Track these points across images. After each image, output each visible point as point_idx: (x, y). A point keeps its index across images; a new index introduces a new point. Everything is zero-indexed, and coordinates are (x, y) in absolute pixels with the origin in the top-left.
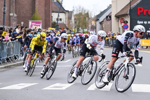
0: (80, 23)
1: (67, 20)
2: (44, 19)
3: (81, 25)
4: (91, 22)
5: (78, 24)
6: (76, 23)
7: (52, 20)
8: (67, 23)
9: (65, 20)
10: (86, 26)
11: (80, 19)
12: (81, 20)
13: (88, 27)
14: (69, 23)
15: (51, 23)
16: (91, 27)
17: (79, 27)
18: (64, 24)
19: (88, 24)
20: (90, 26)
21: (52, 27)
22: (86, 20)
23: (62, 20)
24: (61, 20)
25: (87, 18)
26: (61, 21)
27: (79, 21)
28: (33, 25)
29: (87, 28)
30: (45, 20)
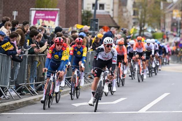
0: (145, 15)
1: (116, 6)
2: (64, 4)
3: (147, 19)
4: (172, 11)
5: (142, 16)
6: (138, 14)
7: (82, 8)
8: (116, 15)
9: (111, 7)
10: (159, 21)
11: (146, 5)
12: (147, 8)
13: (165, 23)
14: (121, 14)
15: (80, 14)
16: (170, 24)
17: (143, 24)
18: (110, 16)
19: (164, 16)
20: (168, 20)
21: (83, 24)
22: (159, 9)
23: (105, 6)
24: (102, 6)
25: (162, 4)
26: (103, 9)
27: (143, 10)
28: (39, 19)
29: (162, 25)
30: (67, 7)
